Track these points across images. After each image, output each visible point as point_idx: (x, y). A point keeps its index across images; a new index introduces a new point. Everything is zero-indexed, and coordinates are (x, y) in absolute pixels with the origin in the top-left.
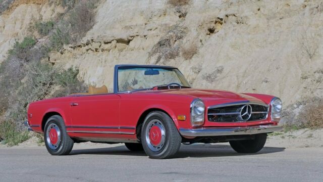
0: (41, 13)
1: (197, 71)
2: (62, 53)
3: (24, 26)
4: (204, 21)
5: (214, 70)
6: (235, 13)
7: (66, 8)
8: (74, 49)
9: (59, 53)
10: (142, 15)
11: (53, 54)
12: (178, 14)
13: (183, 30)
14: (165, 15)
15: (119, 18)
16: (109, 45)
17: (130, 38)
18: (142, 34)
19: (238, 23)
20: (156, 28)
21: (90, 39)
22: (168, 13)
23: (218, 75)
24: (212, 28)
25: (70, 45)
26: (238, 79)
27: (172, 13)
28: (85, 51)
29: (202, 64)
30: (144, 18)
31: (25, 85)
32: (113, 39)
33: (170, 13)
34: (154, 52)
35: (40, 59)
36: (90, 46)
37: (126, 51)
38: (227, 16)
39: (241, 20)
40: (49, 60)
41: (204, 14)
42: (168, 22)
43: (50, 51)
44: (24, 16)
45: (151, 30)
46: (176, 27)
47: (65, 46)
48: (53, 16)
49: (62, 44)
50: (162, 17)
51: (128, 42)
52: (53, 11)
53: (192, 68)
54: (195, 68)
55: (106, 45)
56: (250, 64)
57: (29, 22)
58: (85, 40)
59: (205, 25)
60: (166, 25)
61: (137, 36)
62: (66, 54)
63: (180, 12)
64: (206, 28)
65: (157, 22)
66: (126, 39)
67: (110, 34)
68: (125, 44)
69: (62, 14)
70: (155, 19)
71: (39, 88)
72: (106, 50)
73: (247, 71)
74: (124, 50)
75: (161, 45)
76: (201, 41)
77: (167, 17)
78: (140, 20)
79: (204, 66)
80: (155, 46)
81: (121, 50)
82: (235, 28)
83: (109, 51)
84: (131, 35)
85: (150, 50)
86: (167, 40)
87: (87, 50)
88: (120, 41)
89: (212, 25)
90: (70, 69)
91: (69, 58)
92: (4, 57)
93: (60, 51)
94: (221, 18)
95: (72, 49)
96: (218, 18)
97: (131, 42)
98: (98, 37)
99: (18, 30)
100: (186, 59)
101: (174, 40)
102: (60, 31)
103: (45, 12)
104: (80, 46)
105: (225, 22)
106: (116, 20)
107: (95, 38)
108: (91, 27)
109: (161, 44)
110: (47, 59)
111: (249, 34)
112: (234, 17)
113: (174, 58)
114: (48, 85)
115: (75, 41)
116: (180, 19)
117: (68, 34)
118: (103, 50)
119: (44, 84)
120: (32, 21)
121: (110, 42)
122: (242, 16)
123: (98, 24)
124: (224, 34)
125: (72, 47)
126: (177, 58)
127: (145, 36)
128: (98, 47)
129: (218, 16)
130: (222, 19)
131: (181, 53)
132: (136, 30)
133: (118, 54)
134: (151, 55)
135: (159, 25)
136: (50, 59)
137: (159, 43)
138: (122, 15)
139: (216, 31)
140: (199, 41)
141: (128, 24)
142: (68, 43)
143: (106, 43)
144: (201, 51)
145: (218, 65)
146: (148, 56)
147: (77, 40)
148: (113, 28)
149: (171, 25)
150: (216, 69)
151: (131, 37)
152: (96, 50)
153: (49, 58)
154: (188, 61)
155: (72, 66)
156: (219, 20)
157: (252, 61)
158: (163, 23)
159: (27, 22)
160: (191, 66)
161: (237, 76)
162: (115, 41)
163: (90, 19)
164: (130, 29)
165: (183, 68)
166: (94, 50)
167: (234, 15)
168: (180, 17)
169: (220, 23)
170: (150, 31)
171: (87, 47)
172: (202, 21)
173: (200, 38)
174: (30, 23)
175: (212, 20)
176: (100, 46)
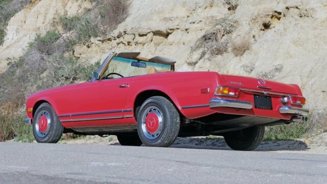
0: (66, 9)
1: (248, 69)
2: (88, 47)
3: (47, 20)
4: (259, 14)
5: (271, 69)
6: (297, 5)
7: (94, 4)
8: (103, 42)
9: (85, 47)
10: (184, 7)
11: (78, 47)
12: (228, 6)
13: (232, 23)
14: (211, 6)
15: (157, 9)
16: (144, 38)
17: (169, 31)
18: (183, 27)
19: (301, 17)
20: (201, 21)
21: (122, 31)
22: (215, 4)
23: (277, 74)
24: (267, 22)
25: (99, 38)
26: (301, 79)
27: (220, 4)
28: (116, 45)
29: (255, 62)
30: (187, 10)
31: (45, 80)
32: (149, 31)
33: (218, 4)
34: (198, 47)
35: (64, 52)
36: (121, 39)
37: (163, 46)
38: (287, 8)
39: (305, 12)
40: (73, 54)
41: (258, 6)
42: (215, 14)
43: (75, 44)
44: (47, 10)
45: (194, 23)
46: (224, 20)
47: (92, 39)
48: (80, 11)
49: (90, 37)
50: (208, 9)
51: (167, 35)
52: (80, 6)
53: (243, 66)
54: (247, 67)
55: (141, 38)
56: (317, 63)
57: (52, 17)
58: (116, 33)
59: (259, 19)
60: (212, 17)
61: (178, 29)
62: (93, 48)
63: (229, 4)
64: (261, 23)
65: (202, 14)
66: (165, 32)
67: (145, 27)
68: (162, 38)
69: (89, 10)
70: (199, 10)
71: (60, 83)
72: (140, 43)
73: (313, 71)
74: (162, 44)
75: (205, 40)
76: (254, 37)
77: (214, 8)
78: (182, 12)
79: (257, 64)
80: (199, 40)
81: (157, 44)
82: (297, 22)
83: (144, 44)
84: (171, 28)
85: (192, 45)
86: (214, 33)
87: (118, 44)
88: (157, 33)
89: (268, 20)
90: (98, 63)
91: (96, 52)
92: (24, 50)
93: (87, 44)
94: (278, 11)
95: (101, 43)
96: (276, 12)
97: (170, 36)
98: (132, 28)
99: (39, 24)
100: (236, 56)
101: (222, 34)
102: (88, 22)
103: (70, 7)
104: (109, 40)
105: (284, 16)
106: (153, 11)
107: (128, 31)
108: (124, 19)
109: (206, 38)
110: (72, 53)
111: (315, 29)
112: (296, 10)
113: (221, 54)
114: (71, 80)
115: (104, 33)
116: (229, 12)
117: (96, 26)
118: (137, 43)
119: (67, 78)
120: (56, 16)
121: (146, 35)
122: (307, 8)
123: (132, 16)
124: (283, 29)
125: (100, 41)
126: (225, 54)
127: (186, 30)
128: (131, 40)
129: (276, 9)
130: (280, 13)
131: (230, 49)
132: (177, 23)
133: (154, 48)
134: (193, 50)
135: (204, 18)
136: (75, 53)
137: (204, 36)
138: (160, 6)
139: (271, 26)
140: (252, 36)
141: (167, 16)
142: (96, 36)
143: (141, 35)
144: (254, 47)
145: (276, 63)
146: (189, 51)
147: (107, 33)
148: (150, 19)
149: (218, 18)
150: (274, 67)
151: (171, 30)
152: (129, 43)
153: (74, 51)
154: (238, 58)
155: (100, 60)
156: (276, 14)
157: (319, 60)
158: (209, 15)
159: (50, 16)
160: (241, 64)
161: (301, 76)
162: (151, 34)
163: (123, 11)
164: (170, 21)
165: (232, 66)
166: (127, 44)
167: (297, 8)
168: (229, 9)
169: (277, 17)
170: (192, 24)
171: (118, 40)
172: (256, 13)
173: (253, 33)
174: (54, 18)
175: (267, 14)
176: (134, 39)
